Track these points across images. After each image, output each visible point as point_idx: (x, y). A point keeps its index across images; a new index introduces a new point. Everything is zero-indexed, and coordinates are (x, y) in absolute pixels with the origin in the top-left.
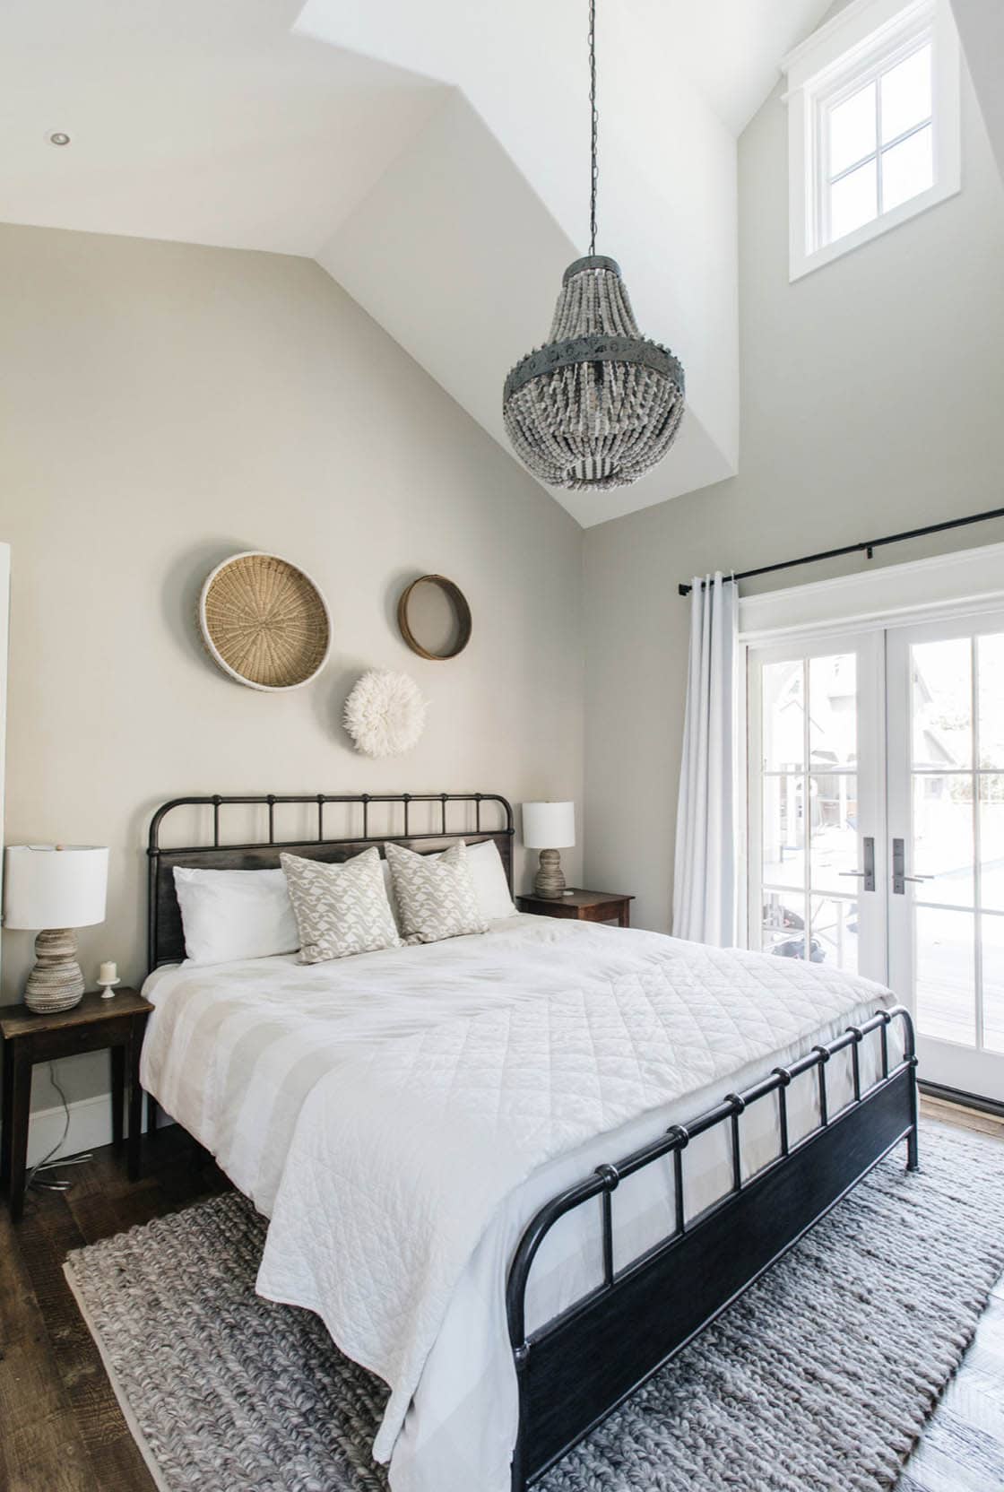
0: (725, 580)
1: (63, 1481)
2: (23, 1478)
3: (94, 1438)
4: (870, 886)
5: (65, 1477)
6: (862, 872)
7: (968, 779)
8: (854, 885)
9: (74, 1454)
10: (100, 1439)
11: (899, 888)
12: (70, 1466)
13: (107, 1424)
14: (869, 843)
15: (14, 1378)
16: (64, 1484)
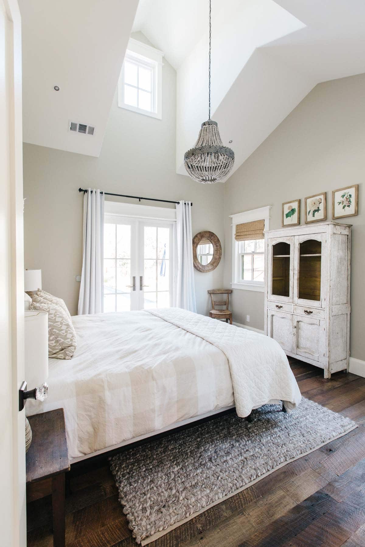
0: (102, 193)
1: (272, 501)
2: (273, 515)
3: (255, 496)
4: (134, 289)
5: (271, 501)
6: (132, 286)
7: (155, 261)
8: (130, 290)
9: (262, 501)
10: (256, 494)
11: (141, 289)
12: (267, 500)
13: (250, 493)
14: (134, 278)
15: (227, 539)
16: (274, 500)
